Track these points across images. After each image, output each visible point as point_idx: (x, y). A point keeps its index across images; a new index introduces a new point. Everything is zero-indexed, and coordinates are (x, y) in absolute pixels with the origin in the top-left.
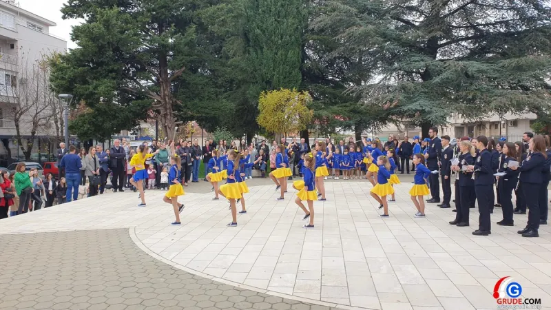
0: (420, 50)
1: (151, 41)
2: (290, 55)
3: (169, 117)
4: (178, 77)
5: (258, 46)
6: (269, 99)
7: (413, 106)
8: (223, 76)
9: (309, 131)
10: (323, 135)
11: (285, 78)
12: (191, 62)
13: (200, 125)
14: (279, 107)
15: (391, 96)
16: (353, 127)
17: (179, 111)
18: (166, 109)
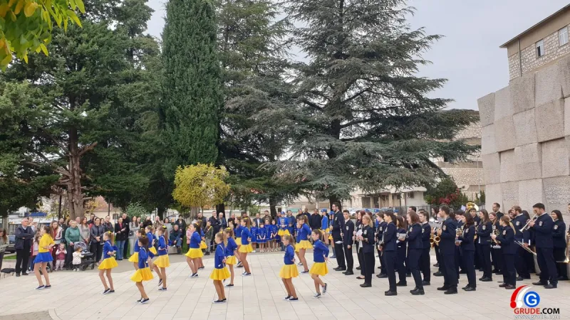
0: (326, 131)
1: (62, 115)
2: (206, 132)
3: (77, 192)
4: (89, 151)
5: (174, 120)
6: (186, 174)
7: (320, 181)
8: (136, 150)
9: (225, 203)
10: (238, 206)
11: (201, 153)
12: (104, 136)
13: (107, 200)
14: (196, 182)
15: (301, 172)
16: (268, 200)
17: (88, 186)
18: (74, 184)
